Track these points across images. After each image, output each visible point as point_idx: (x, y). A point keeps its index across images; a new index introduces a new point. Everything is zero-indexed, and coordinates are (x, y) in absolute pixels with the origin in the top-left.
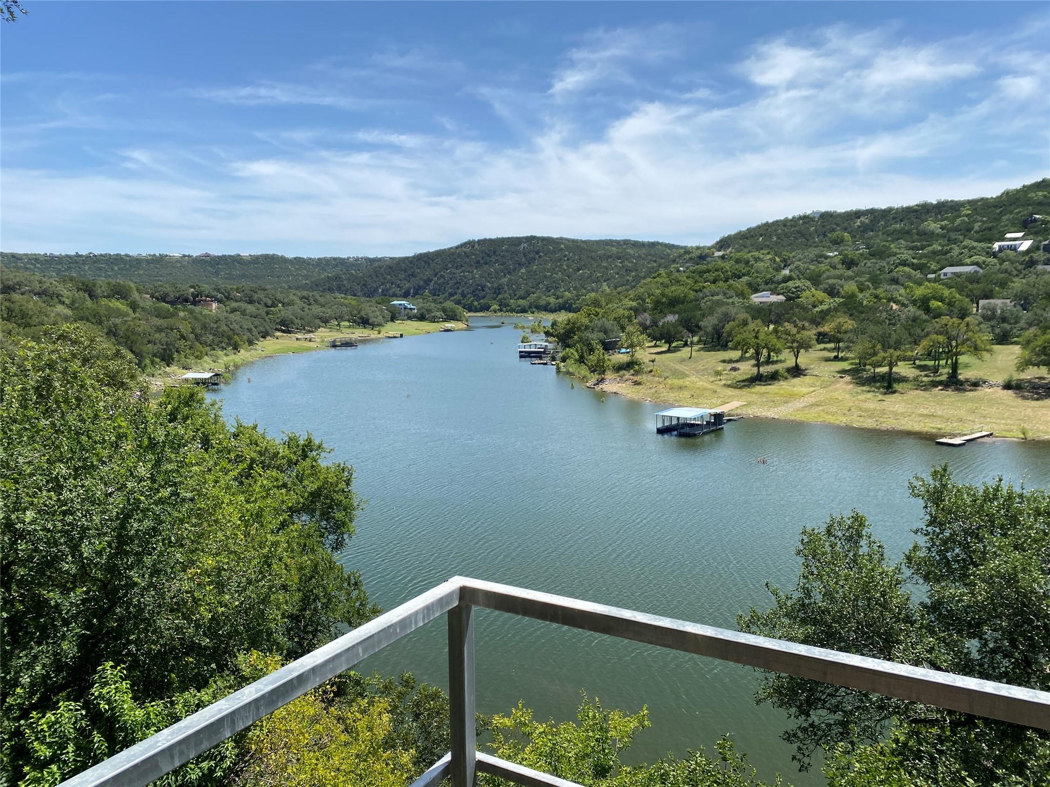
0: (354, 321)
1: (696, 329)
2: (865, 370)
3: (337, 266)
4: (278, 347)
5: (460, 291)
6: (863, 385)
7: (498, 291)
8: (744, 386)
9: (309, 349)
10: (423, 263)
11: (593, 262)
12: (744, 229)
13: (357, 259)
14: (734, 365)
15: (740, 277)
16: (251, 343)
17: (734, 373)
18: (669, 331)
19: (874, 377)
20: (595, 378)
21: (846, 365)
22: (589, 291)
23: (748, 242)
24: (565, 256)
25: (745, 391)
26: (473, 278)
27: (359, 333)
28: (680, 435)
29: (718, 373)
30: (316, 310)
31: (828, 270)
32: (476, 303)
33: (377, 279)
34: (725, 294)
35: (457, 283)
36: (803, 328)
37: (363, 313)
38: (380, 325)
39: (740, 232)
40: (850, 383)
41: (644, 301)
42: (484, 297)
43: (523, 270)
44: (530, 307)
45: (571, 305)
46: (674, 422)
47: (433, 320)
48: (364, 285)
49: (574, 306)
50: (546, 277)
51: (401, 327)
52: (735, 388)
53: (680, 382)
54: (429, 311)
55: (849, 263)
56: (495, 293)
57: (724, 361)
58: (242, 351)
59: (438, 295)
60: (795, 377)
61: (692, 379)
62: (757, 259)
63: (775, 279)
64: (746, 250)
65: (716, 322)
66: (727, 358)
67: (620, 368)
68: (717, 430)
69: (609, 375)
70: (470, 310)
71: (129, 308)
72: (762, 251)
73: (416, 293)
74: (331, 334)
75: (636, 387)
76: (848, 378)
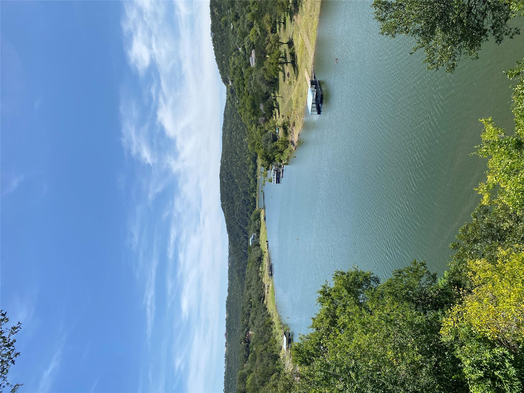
0: (260, 264)
1: (268, 94)
2: (291, 9)
3: (232, 271)
4: (271, 302)
5: (245, 212)
6: (298, 9)
7: (246, 193)
8: (297, 70)
9: (273, 287)
10: (232, 229)
11: (233, 146)
12: (219, 70)
13: (229, 261)
14: (286, 75)
15: (242, 73)
16: (269, 316)
17: (290, 75)
18: (268, 108)
19: (294, 4)
20: (291, 146)
21: (288, 18)
22: (247, 148)
23: (225, 68)
24: (230, 160)
25: (300, 69)
26: (239, 205)
27: (265, 262)
28: (322, 102)
29: (290, 83)
30: (253, 283)
31: (240, 28)
32: (252, 204)
33: (239, 252)
34: (250, 80)
35: (242, 213)
36: (269, 40)
37: (256, 260)
38: (261, 252)
39: (220, 72)
40: (297, 16)
41: (252, 121)
42: (249, 200)
43: (236, 181)
44: (254, 178)
46: (315, 105)
47: (260, 225)
48: (242, 258)
49: (254, 156)
50: (239, 169)
51: (263, 241)
52: (298, 74)
53: (294, 102)
54: (255, 227)
55: (237, 18)
56: (247, 195)
57: (284, 80)
58: (273, 320)
59: (248, 222)
60: (293, 44)
61: (293, 96)
62: (234, 64)
63: (244, 55)
64: (229, 70)
65: (264, 84)
66: (283, 79)
67: (286, 133)
68: (319, 84)
69: (290, 138)
70: (255, 207)
71: (251, 375)
72: (230, 62)
73: (246, 234)
74: (265, 276)
75: (296, 125)
76: (295, 17)
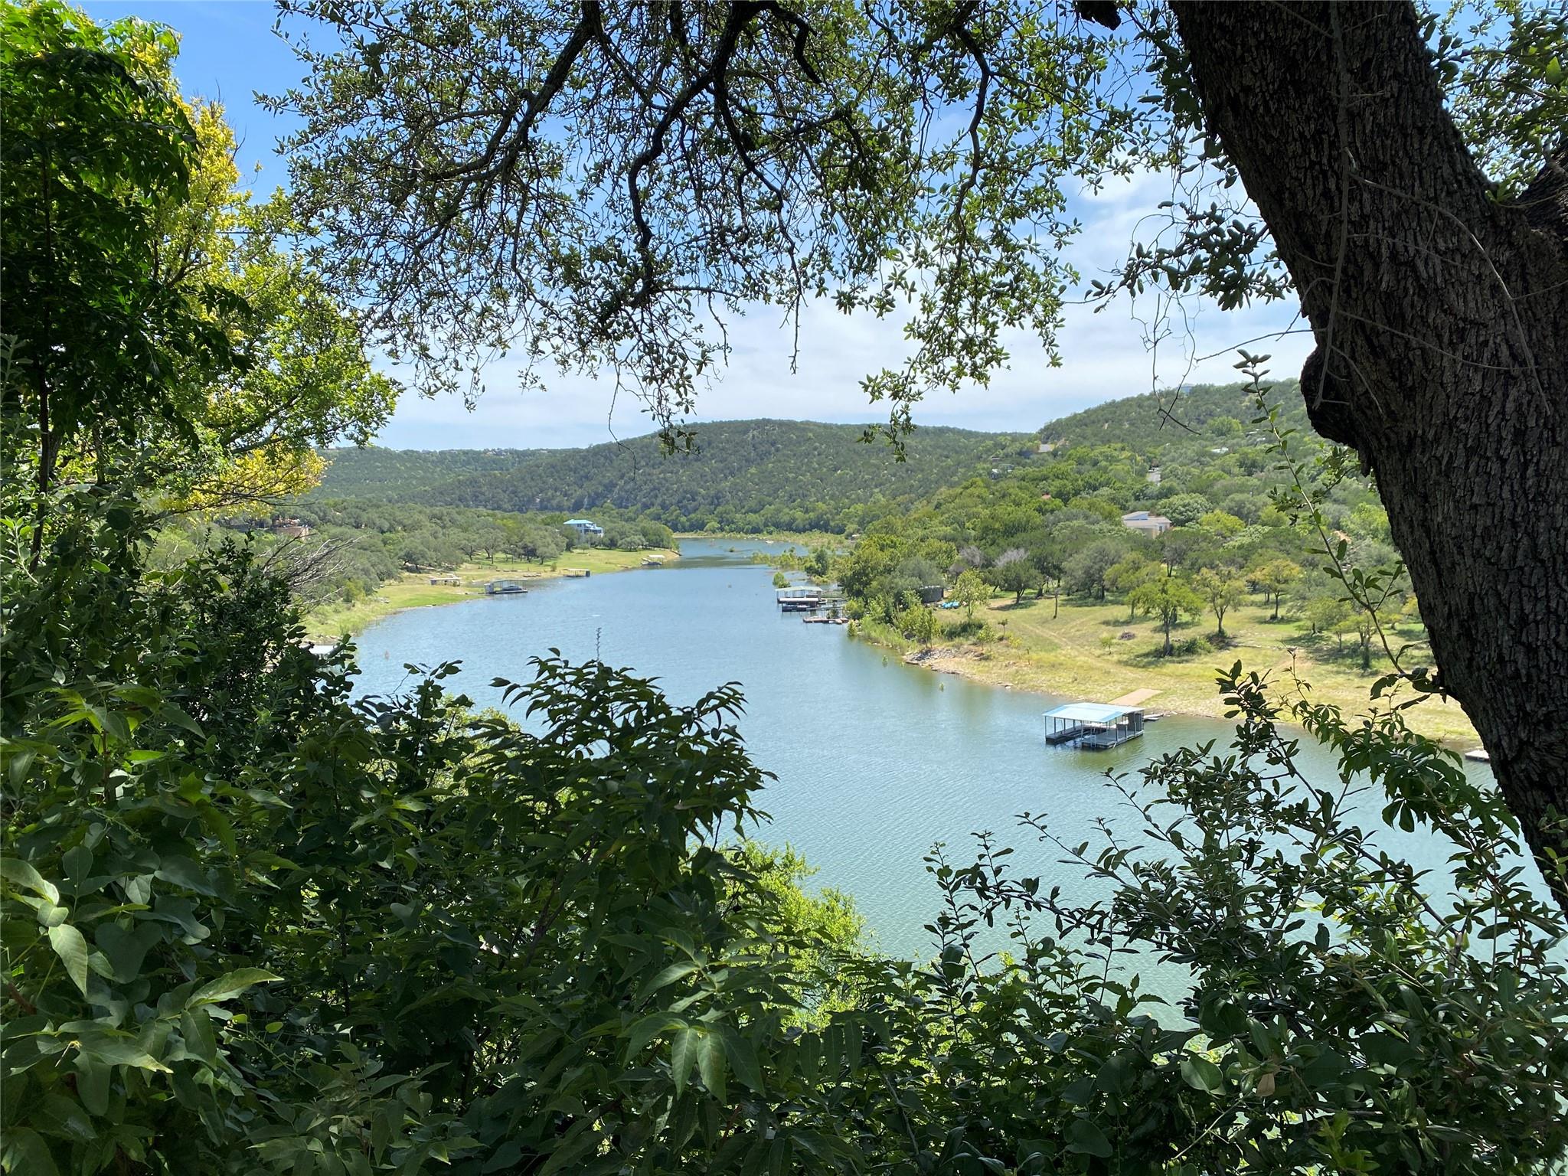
0: (513, 552)
1: (1056, 573)
2: (1321, 638)
3: (469, 463)
4: (407, 596)
5: (659, 500)
6: (1326, 661)
7: (716, 500)
8: (1150, 664)
9: (455, 599)
10: (602, 460)
11: (856, 457)
12: (1080, 411)
13: (499, 453)
14: (1126, 629)
15: (1095, 489)
16: (368, 591)
17: (1129, 642)
18: (1018, 577)
19: (1340, 650)
20: (912, 651)
21: (1291, 631)
22: (853, 502)
23: (1089, 431)
24: (815, 449)
25: (1152, 672)
26: (679, 481)
27: (522, 571)
28: (1087, 747)
29: (1106, 643)
30: (455, 535)
31: (1220, 476)
32: (683, 519)
33: (533, 484)
34: (1086, 517)
35: (655, 489)
36: (1229, 576)
37: (527, 540)
38: (553, 557)
39: (1075, 415)
40: (1307, 659)
41: (962, 525)
42: (695, 510)
43: (753, 470)
44: (766, 525)
45: (827, 523)
46: (1069, 726)
47: (631, 548)
48: (514, 492)
49: (832, 524)
50: (787, 479)
51: (583, 559)
52: (1136, 666)
53: (1051, 657)
54: (623, 534)
55: (1250, 467)
56: (712, 503)
57: (1107, 623)
58: (358, 605)
59: (626, 507)
60: (1221, 648)
61: (1067, 652)
62: (1111, 459)
63: (1148, 491)
64: (1087, 443)
65: (1088, 563)
66: (1110, 618)
67: (952, 634)
68: (1135, 738)
69: (937, 644)
70: (675, 529)
71: (191, 543)
72: (1113, 445)
73: (592, 505)
74: (481, 572)
75: (983, 663)
76: (1300, 652)
